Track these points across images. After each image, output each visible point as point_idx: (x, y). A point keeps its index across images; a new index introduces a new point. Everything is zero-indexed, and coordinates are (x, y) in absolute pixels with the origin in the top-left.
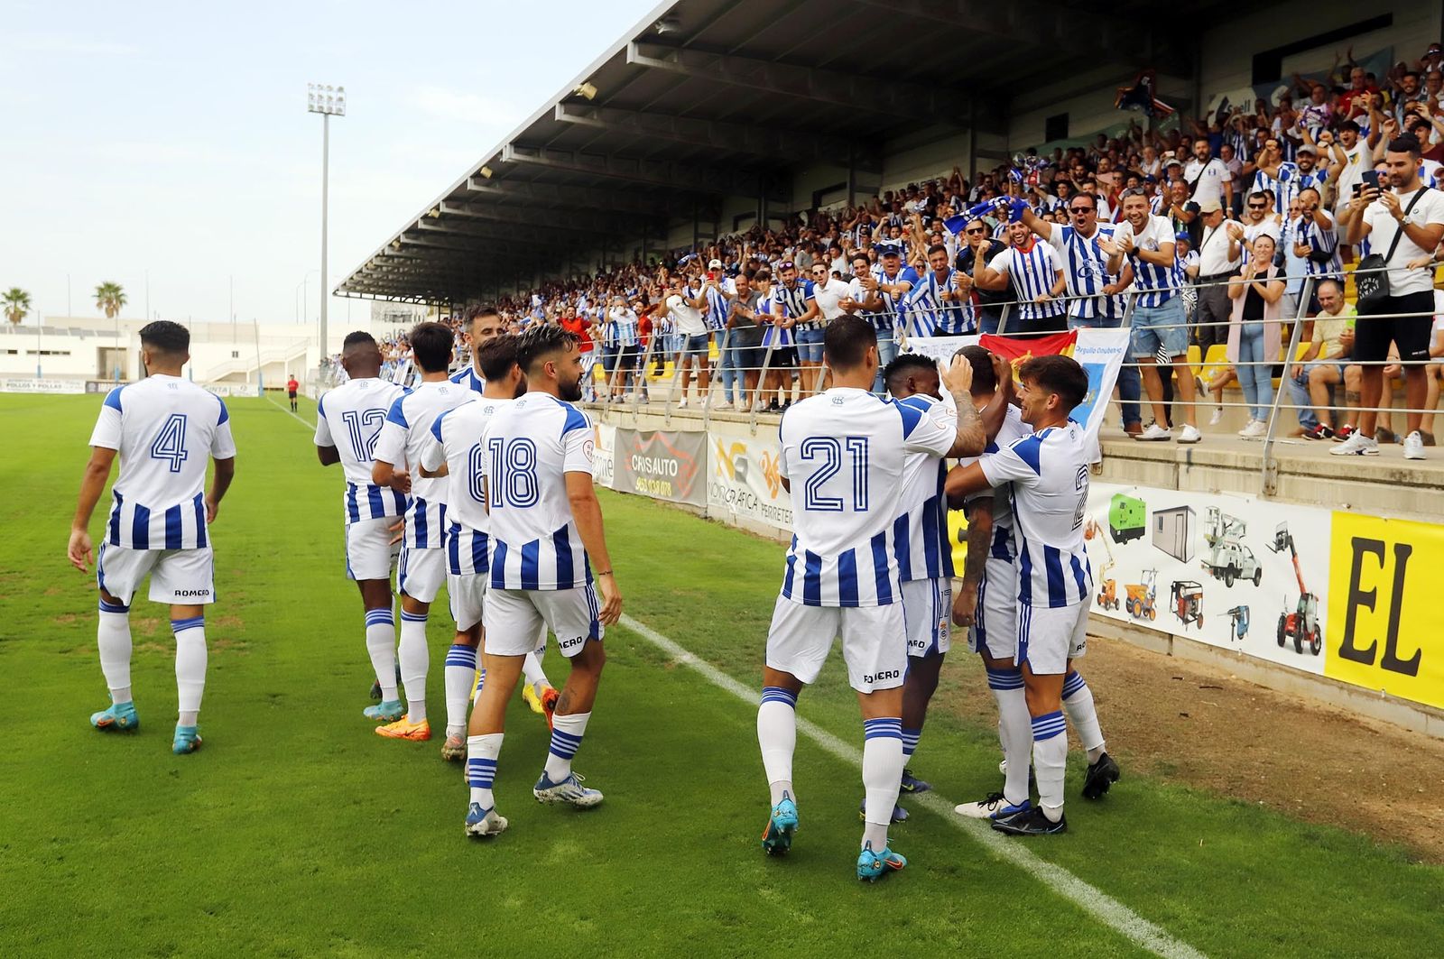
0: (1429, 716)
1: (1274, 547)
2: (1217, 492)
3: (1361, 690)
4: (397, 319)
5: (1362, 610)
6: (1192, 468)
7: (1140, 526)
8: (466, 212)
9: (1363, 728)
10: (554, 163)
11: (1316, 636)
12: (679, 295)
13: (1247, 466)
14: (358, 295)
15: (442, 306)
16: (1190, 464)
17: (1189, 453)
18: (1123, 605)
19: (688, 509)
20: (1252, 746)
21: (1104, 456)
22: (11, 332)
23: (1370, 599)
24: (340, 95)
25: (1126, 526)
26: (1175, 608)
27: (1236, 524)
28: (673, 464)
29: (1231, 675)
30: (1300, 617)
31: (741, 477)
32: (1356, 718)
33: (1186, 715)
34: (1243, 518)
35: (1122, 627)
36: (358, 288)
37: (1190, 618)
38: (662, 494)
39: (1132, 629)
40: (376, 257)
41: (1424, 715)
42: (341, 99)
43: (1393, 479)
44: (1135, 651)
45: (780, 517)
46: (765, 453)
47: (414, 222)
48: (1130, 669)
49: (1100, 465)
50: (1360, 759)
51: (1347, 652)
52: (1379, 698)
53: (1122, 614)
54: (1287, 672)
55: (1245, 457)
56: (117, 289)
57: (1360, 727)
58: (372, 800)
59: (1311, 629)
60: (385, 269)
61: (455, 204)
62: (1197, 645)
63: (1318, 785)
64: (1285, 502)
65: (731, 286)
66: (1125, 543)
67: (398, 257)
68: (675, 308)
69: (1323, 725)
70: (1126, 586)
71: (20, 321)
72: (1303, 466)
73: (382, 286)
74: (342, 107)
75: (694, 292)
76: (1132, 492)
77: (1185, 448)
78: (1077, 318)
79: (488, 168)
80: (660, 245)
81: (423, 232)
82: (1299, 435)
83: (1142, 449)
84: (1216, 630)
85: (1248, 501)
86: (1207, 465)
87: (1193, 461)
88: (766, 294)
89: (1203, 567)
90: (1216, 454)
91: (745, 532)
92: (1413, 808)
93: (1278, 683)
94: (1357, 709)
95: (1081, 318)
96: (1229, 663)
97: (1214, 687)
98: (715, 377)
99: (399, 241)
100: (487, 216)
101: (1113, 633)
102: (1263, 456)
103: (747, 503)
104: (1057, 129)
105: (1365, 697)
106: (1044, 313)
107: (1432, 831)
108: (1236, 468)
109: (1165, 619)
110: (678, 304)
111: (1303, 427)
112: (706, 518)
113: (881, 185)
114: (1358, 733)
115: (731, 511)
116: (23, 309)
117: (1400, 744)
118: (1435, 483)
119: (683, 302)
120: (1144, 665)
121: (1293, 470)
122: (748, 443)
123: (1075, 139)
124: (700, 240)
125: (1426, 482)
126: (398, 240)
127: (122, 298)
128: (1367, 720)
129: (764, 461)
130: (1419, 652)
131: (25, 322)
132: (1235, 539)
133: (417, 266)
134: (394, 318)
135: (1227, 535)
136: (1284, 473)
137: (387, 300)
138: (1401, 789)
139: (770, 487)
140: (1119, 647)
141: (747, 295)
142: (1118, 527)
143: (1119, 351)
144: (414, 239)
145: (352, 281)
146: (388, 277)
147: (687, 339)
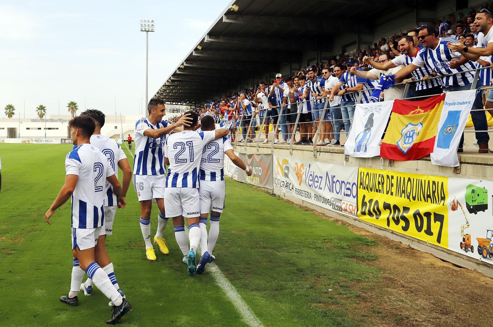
4: (174, 111)
7: (485, 203)
8: (194, 65)
10: (226, 41)
15: (192, 105)
18: (476, 250)
19: (266, 190)
21: (461, 163)
22: (39, 121)
24: (152, 23)
25: (476, 204)
28: (260, 169)
31: (286, 175)
35: (476, 263)
38: (256, 183)
39: (482, 265)
40: (163, 86)
42: (153, 25)
44: (482, 279)
45: (303, 195)
46: (296, 164)
47: (175, 71)
49: (459, 168)
53: (476, 255)
56: (75, 104)
60: (167, 91)
61: (190, 62)
66: (476, 213)
67: (172, 86)
70: (477, 239)
71: (43, 117)
73: (168, 98)
74: (153, 28)
76: (479, 184)
79: (200, 46)
83: (484, 159)
91: (288, 201)
100: (204, 67)
101: (471, 266)
103: (289, 187)
106: (428, 86)
110: (263, 96)
112: (273, 194)
115: (283, 191)
116: (44, 113)
119: (265, 95)
120: (486, 288)
122: (289, 158)
124: (292, 72)
126: (170, 78)
127: (77, 107)
129: (296, 167)
131: (44, 117)
133: (180, 89)
137: (170, 104)
139: (298, 181)
140: (472, 275)
142: (471, 204)
143: (469, 103)
144: (177, 78)
145: (156, 97)
146: (169, 94)
147: (266, 111)
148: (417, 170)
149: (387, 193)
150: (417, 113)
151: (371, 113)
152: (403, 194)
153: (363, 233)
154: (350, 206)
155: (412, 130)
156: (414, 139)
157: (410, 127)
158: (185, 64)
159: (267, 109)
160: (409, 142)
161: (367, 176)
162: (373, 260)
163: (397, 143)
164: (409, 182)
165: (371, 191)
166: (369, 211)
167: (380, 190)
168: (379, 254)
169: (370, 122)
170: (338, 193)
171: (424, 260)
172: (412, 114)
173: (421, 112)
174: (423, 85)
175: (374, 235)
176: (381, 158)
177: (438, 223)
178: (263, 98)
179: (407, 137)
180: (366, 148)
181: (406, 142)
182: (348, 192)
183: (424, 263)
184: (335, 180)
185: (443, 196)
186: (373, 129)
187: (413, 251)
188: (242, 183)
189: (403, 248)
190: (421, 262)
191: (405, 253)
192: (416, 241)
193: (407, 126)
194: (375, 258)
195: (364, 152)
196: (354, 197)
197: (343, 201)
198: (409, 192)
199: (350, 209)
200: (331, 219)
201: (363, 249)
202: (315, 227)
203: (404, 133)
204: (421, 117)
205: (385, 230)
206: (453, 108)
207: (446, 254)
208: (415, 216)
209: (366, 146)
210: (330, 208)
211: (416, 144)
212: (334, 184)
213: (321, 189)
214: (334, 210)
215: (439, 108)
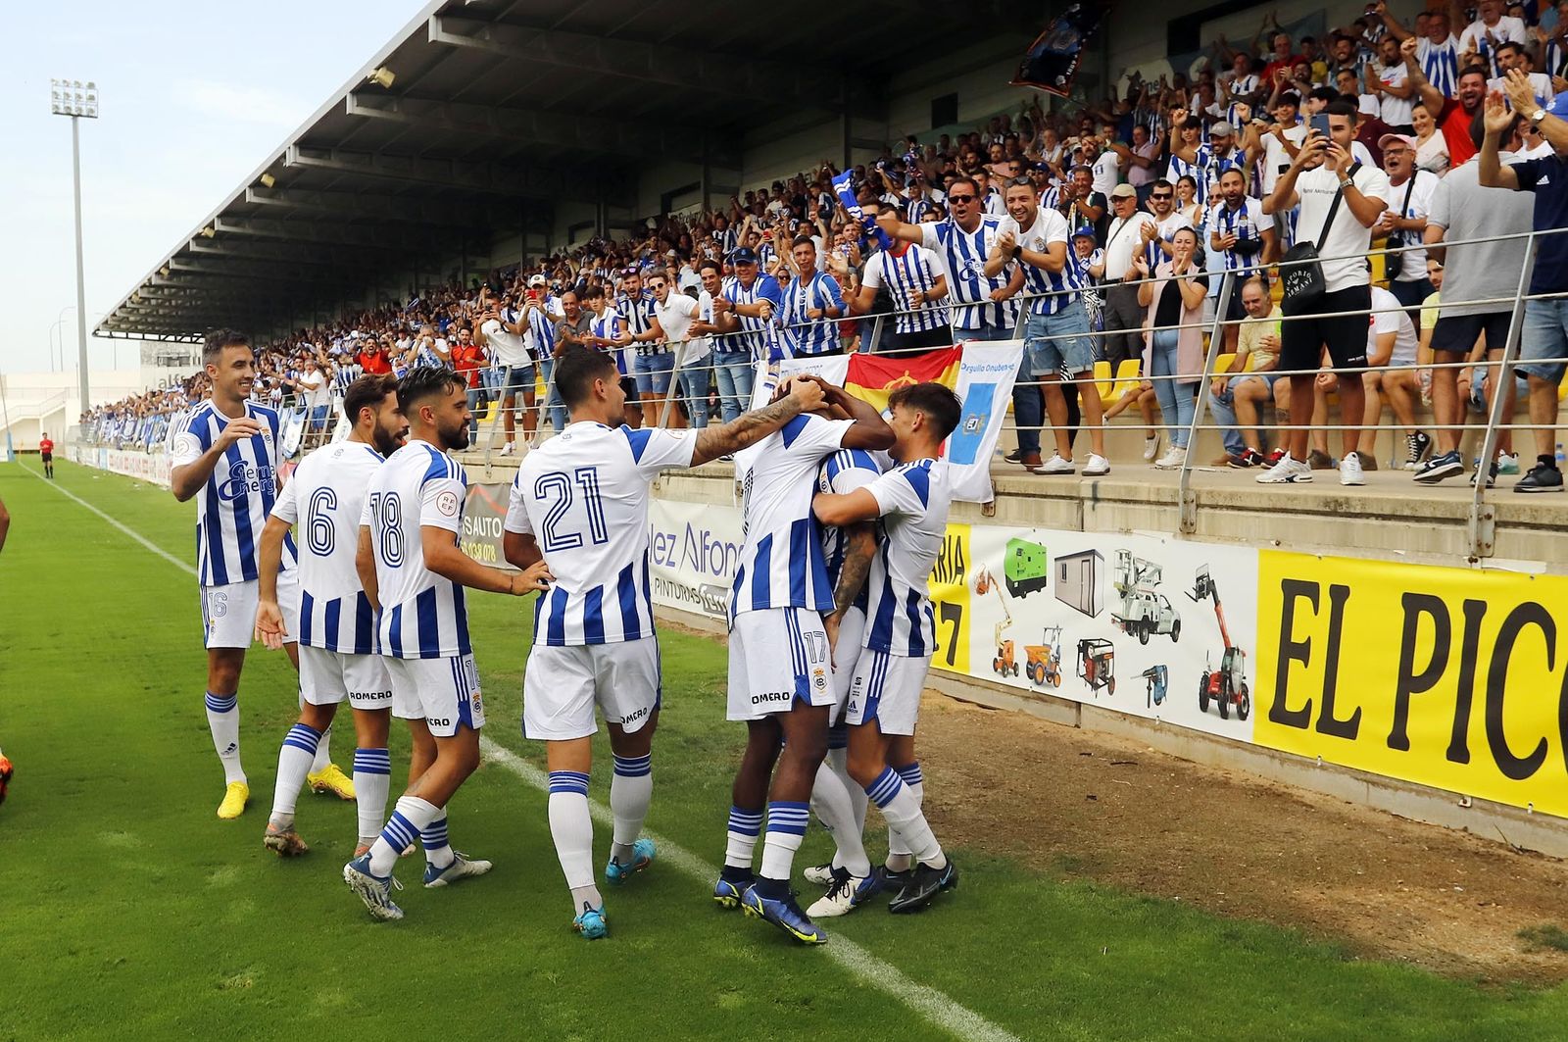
0: (1370, 785)
1: (1194, 594)
2: (1128, 532)
3: (1294, 757)
4: (172, 362)
5: (1295, 664)
6: (1099, 505)
7: (1041, 576)
8: (245, 230)
9: (1296, 802)
10: (348, 166)
11: (1243, 697)
12: (496, 319)
13: (1161, 500)
14: (124, 335)
16: (1096, 499)
17: (1095, 487)
18: (1022, 670)
20: (1168, 831)
21: (996, 494)
23: (1303, 652)
24: (91, 92)
25: (1024, 577)
26: (1083, 671)
27: (1150, 569)
28: (497, 522)
29: (1149, 747)
30: (1225, 675)
32: (1289, 791)
33: (1093, 798)
34: (1157, 561)
35: (1023, 697)
36: (123, 326)
37: (1100, 682)
38: (485, 559)
39: (1034, 698)
40: (142, 287)
41: (1365, 784)
42: (92, 98)
43: (1327, 509)
44: (1037, 724)
47: (185, 243)
48: (1031, 745)
49: (993, 505)
50: (1293, 840)
51: (1279, 714)
52: (1314, 766)
53: (1022, 681)
54: (1212, 741)
55: (1158, 489)
57: (1294, 802)
58: (92, 949)
59: (1237, 689)
60: (153, 302)
61: (234, 220)
62: (1107, 713)
63: (1243, 872)
64: (1206, 541)
65: (558, 306)
66: (1024, 597)
67: (167, 287)
68: (492, 335)
69: (1252, 801)
70: (1026, 648)
72: (1225, 498)
73: (153, 324)
74: (93, 107)
75: (514, 315)
76: (1030, 536)
77: (1090, 481)
78: (962, 329)
79: (271, 175)
80: (482, 263)
81: (196, 256)
82: (1223, 463)
83: (1040, 484)
84: (1129, 695)
85: (1163, 541)
86: (1115, 501)
87: (1099, 496)
88: (600, 314)
89: (1114, 621)
90: (1126, 487)
92: (1350, 895)
93: (1201, 753)
94: (1290, 782)
95: (966, 330)
96: (1145, 733)
97: (1128, 762)
98: (542, 417)
99: (168, 268)
100: (273, 234)
101: (1012, 704)
102: (1179, 487)
104: (945, 112)
105: (1299, 767)
106: (923, 325)
107: (1371, 921)
108: (1149, 502)
109: (1072, 685)
110: (495, 331)
111: (1228, 453)
113: (742, 184)
114: (1290, 809)
117: (1339, 819)
118: (1375, 512)
119: (502, 327)
120: (1047, 739)
121: (1214, 503)
123: (963, 124)
124: (529, 256)
125: (1363, 511)
126: (166, 266)
128: (1302, 792)
130: (1359, 711)
132: (1149, 587)
133: (192, 297)
134: (169, 362)
135: (1139, 582)
136: (1204, 506)
137: (160, 340)
138: (1338, 872)
140: (1020, 719)
141: (577, 315)
142: (1015, 578)
143: (1011, 367)
144: (187, 264)
145: (114, 318)
146: (158, 312)
147: (508, 372)
150: (903, 386)
158: (218, 226)
170: (717, 573)
172: (889, 388)
177: (950, 623)
178: (498, 336)
184: (709, 541)
185: (959, 565)
200: (704, 635)
202: (676, 655)
206: (980, 378)
207: (965, 685)
210: (699, 609)
212: (708, 552)
213: (673, 564)
214: (708, 614)
215: (951, 377)
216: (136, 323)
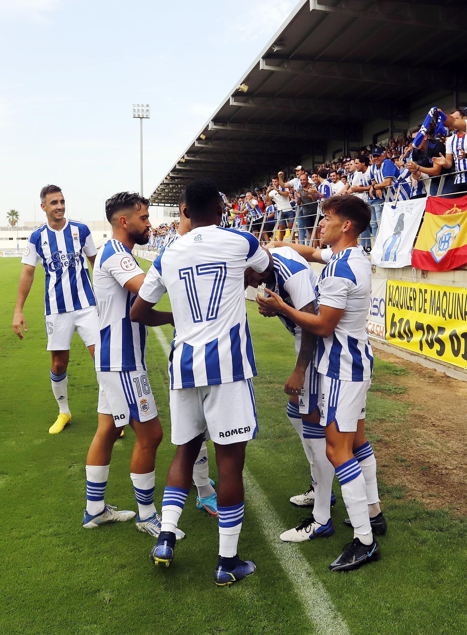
4: (175, 215)
8: (197, 159)
10: (235, 129)
14: (157, 204)
22: (10, 230)
24: (147, 108)
36: (156, 201)
40: (161, 184)
42: (148, 110)
47: (174, 166)
60: (166, 190)
61: (192, 155)
67: (171, 184)
71: (15, 225)
73: (167, 200)
74: (148, 114)
79: (203, 134)
81: (180, 170)
99: (169, 176)
100: (209, 160)
110: (276, 194)
116: (16, 219)
119: (279, 193)
126: (168, 175)
137: (171, 206)
144: (177, 174)
145: (152, 197)
146: (169, 195)
148: (454, 282)
149: (420, 310)
150: (454, 213)
151: (401, 213)
152: (438, 312)
153: (392, 360)
154: (378, 328)
155: (447, 233)
156: (450, 245)
157: (446, 230)
158: (186, 157)
159: (282, 210)
160: (444, 248)
161: (397, 290)
162: (401, 393)
163: (431, 249)
164: (445, 297)
165: (402, 308)
166: (399, 333)
167: (411, 307)
168: (409, 385)
169: (400, 224)
171: (460, 391)
172: (448, 214)
173: (458, 212)
174: (462, 178)
175: (405, 362)
176: (413, 268)
179: (442, 242)
180: (395, 256)
181: (441, 248)
182: (375, 310)
183: (460, 394)
186: (403, 233)
187: (448, 380)
188: (252, 301)
189: (437, 376)
190: (457, 393)
191: (439, 383)
192: (453, 367)
193: (442, 229)
194: (403, 390)
195: (394, 261)
196: (382, 316)
197: (369, 322)
198: (444, 309)
199: (377, 331)
201: (390, 380)
203: (439, 238)
204: (458, 217)
205: (418, 355)
208: (451, 337)
209: (395, 253)
211: (452, 250)
216: (161, 199)
